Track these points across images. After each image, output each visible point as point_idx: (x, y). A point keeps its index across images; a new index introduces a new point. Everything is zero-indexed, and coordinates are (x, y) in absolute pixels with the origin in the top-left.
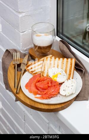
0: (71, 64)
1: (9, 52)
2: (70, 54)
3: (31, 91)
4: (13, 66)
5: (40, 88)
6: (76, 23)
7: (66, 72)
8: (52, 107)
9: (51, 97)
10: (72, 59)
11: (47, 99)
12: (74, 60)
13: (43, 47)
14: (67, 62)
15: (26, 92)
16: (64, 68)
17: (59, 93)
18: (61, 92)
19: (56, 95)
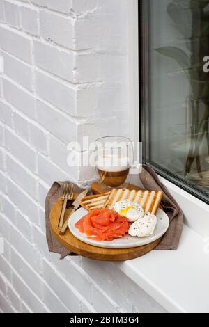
0: (155, 199)
1: (59, 186)
2: (156, 185)
3: (82, 231)
4: (61, 203)
5: (98, 224)
6: (175, 144)
7: (144, 209)
8: (113, 253)
9: (114, 238)
10: (157, 192)
11: (106, 240)
12: (160, 193)
13: (112, 173)
14: (149, 195)
15: (75, 232)
16: (142, 203)
17: (127, 233)
18: (132, 231)
19: (123, 235)
